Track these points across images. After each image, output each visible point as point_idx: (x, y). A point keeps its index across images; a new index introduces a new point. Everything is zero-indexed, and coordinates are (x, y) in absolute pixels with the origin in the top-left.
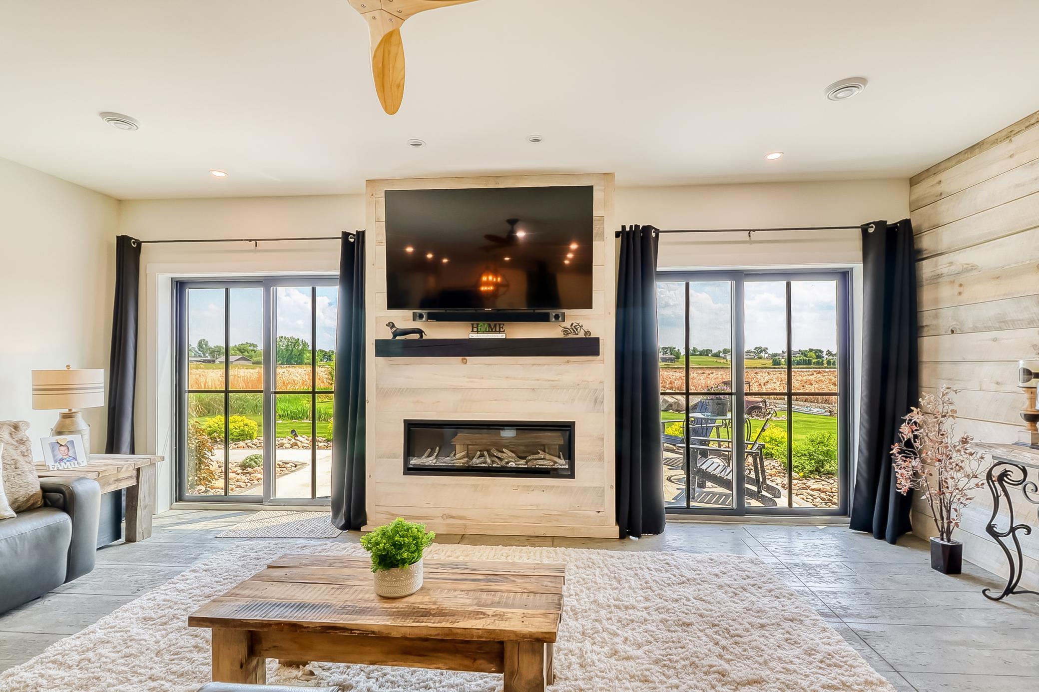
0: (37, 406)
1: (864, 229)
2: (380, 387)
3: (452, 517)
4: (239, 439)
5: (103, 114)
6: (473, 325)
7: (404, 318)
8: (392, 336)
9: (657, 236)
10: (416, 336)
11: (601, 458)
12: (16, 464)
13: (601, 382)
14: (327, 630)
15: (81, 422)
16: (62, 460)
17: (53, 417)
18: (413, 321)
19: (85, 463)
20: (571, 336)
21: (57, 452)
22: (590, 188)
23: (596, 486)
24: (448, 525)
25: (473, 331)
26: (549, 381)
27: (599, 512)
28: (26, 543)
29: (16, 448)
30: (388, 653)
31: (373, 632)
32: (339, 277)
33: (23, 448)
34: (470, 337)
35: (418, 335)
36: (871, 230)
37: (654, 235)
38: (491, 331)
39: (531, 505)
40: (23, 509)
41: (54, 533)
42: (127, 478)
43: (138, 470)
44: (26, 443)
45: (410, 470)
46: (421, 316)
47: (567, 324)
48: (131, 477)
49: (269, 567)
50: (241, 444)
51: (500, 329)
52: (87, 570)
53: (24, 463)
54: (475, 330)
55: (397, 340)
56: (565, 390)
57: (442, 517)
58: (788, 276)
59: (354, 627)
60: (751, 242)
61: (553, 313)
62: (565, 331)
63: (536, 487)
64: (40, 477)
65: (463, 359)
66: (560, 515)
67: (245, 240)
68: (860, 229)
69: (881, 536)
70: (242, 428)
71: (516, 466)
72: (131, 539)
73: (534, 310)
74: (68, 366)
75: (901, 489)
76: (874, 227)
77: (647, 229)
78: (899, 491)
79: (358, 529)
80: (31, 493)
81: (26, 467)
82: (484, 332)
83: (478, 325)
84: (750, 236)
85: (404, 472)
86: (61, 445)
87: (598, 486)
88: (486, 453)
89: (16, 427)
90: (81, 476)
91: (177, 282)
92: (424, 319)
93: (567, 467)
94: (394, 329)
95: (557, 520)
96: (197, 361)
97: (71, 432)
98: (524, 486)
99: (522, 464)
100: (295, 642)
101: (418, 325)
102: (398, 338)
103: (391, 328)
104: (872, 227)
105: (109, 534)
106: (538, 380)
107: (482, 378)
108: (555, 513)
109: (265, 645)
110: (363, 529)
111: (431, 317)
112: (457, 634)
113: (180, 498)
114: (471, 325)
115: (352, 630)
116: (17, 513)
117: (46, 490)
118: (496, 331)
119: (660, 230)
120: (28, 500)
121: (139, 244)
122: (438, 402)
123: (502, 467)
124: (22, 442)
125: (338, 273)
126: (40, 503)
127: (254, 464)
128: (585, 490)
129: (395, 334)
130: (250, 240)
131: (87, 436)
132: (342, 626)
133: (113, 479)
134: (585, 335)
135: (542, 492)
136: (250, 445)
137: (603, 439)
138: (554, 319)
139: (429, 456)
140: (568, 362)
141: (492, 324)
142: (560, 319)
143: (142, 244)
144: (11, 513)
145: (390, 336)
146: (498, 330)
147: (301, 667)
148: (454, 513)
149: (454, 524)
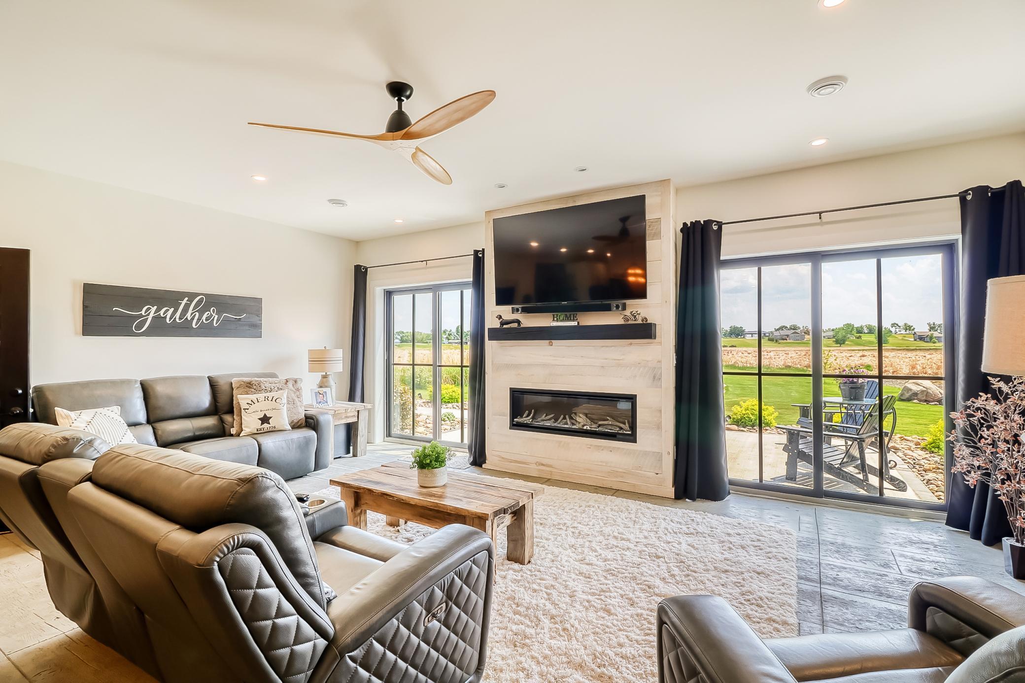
0: (311, 370)
1: (962, 196)
2: (494, 363)
3: (543, 465)
4: (449, 402)
5: (330, 201)
6: (554, 315)
7: (506, 312)
8: (499, 326)
9: (720, 228)
10: (515, 325)
11: (659, 427)
12: (294, 401)
13: (659, 362)
14: (384, 495)
15: (332, 381)
16: (320, 402)
17: (317, 377)
18: (512, 313)
19: (331, 406)
20: (630, 322)
21: (318, 398)
22: (643, 198)
23: (655, 451)
24: (539, 470)
25: (554, 320)
26: (615, 360)
27: (657, 474)
28: (294, 445)
29: (295, 393)
30: (414, 515)
31: (403, 500)
32: (472, 283)
33: (298, 393)
34: (552, 325)
35: (516, 324)
36: (969, 198)
37: (715, 228)
38: (568, 319)
39: (601, 462)
40: (295, 426)
41: (307, 441)
42: (352, 416)
43: (358, 411)
44: (300, 391)
45: (515, 426)
46: (518, 310)
47: (627, 313)
48: (354, 416)
49: (382, 466)
50: (450, 405)
51: (574, 318)
52: (326, 467)
53: (298, 402)
54: (555, 319)
55: (504, 328)
56: (628, 368)
57: (536, 464)
58: (878, 252)
59: (394, 495)
60: (822, 224)
61: (614, 303)
62: (626, 319)
63: (605, 447)
64: (305, 410)
65: (550, 342)
66: (624, 473)
67: (420, 261)
68: (958, 197)
69: (976, 536)
70: (451, 394)
71: (590, 429)
72: (355, 455)
73: (602, 302)
74: (325, 347)
75: (968, 481)
76: (971, 193)
77: (708, 223)
78: (967, 483)
79: (481, 466)
80: (300, 419)
81: (299, 404)
82: (563, 320)
83: (557, 315)
84: (820, 218)
85: (510, 427)
86: (320, 394)
87: (657, 451)
88: (567, 417)
89: (296, 382)
90: (326, 412)
91: (387, 292)
92: (519, 312)
93: (630, 433)
94: (501, 320)
95: (622, 477)
96: (456, 343)
97: (326, 387)
98: (596, 446)
99: (594, 427)
100: (375, 502)
101: (517, 316)
102: (505, 326)
103: (499, 319)
104: (970, 194)
105: (343, 450)
106: (607, 359)
107: (564, 357)
108: (621, 470)
109: (363, 501)
110: (484, 466)
111: (525, 310)
112: (440, 507)
113: (389, 435)
114: (552, 316)
115: (394, 497)
116: (292, 428)
117: (307, 417)
118: (571, 320)
119: (723, 222)
120: (298, 422)
121: (366, 269)
122: (532, 375)
123: (579, 429)
124: (298, 390)
125: (471, 279)
126: (304, 424)
127: (447, 419)
128: (646, 454)
129: (502, 324)
130: (422, 261)
131: (334, 390)
132: (389, 494)
133: (344, 416)
134: (642, 321)
135: (610, 452)
136: (455, 406)
137: (660, 411)
138: (615, 308)
139: (528, 416)
140: (631, 344)
141: (568, 314)
142: (620, 309)
143: (368, 269)
144: (289, 427)
145: (498, 325)
146: (572, 319)
147: (396, 527)
148: (545, 461)
149: (543, 470)
